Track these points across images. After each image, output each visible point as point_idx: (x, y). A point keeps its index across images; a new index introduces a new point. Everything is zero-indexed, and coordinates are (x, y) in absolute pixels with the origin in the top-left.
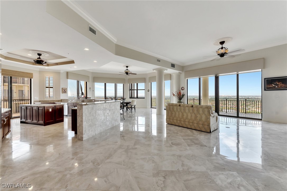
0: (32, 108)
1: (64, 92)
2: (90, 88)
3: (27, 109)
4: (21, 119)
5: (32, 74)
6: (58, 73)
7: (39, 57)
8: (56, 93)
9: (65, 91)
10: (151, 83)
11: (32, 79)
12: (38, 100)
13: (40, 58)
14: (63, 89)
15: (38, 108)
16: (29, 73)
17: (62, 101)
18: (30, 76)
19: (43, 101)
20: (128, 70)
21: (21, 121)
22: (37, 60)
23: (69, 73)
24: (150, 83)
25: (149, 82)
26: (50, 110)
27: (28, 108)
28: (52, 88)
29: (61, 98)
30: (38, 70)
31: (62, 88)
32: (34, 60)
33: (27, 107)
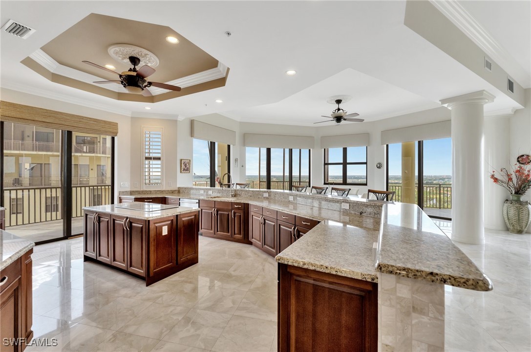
0: (114, 220)
1: (184, 170)
2: (236, 160)
3: (99, 222)
4: (86, 250)
5: (116, 125)
6: (172, 122)
7: (134, 68)
8: (168, 172)
9: (186, 167)
10: (387, 146)
11: (116, 138)
12: (129, 190)
13: (134, 70)
14: (183, 161)
15: (131, 223)
16: (110, 123)
17: (181, 191)
18: (111, 129)
19: (139, 192)
20: (341, 111)
21: (85, 256)
22: (128, 75)
23: (195, 122)
24: (385, 146)
25: (383, 144)
26: (165, 231)
27: (103, 221)
28: (159, 159)
29: (179, 185)
30: (129, 114)
31: (181, 160)
32: (121, 76)
33: (99, 218)
